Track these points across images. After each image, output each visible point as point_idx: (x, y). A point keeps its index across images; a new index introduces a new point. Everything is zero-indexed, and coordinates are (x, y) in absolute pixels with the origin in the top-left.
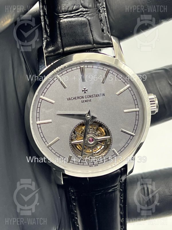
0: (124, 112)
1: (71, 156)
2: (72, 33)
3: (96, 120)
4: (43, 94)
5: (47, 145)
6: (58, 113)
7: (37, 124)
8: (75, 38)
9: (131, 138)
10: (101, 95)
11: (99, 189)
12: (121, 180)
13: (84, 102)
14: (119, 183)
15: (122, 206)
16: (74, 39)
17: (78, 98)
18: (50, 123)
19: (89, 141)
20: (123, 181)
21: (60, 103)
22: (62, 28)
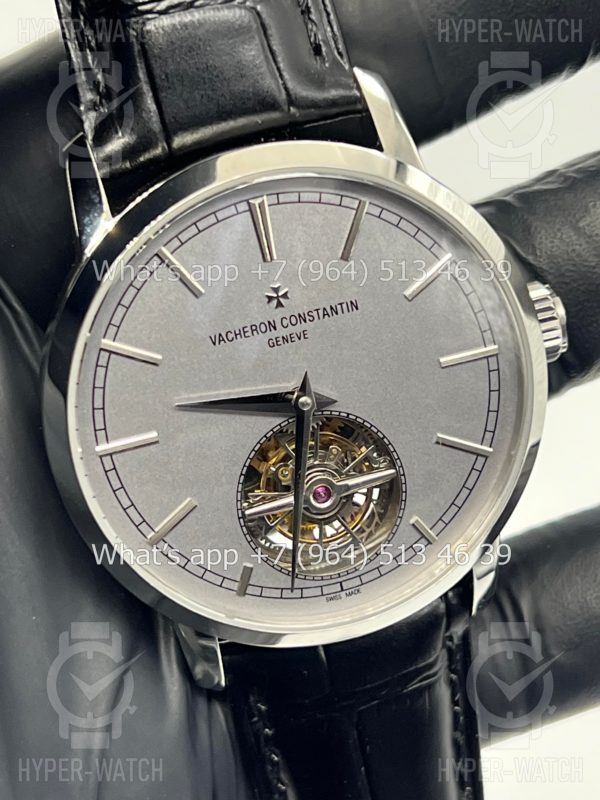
0: (440, 363)
1: (252, 569)
2: (198, 69)
3: (335, 409)
4: (112, 330)
5: (149, 537)
6: (179, 400)
7: (101, 457)
8: (213, 90)
9: (478, 466)
10: (344, 306)
11: (369, 686)
12: (451, 638)
13: (281, 342)
14: (444, 652)
15: (461, 739)
16: (210, 93)
17: (254, 329)
18: (152, 447)
19: (315, 498)
20: (456, 641)
21: (182, 360)
22: (155, 56)
